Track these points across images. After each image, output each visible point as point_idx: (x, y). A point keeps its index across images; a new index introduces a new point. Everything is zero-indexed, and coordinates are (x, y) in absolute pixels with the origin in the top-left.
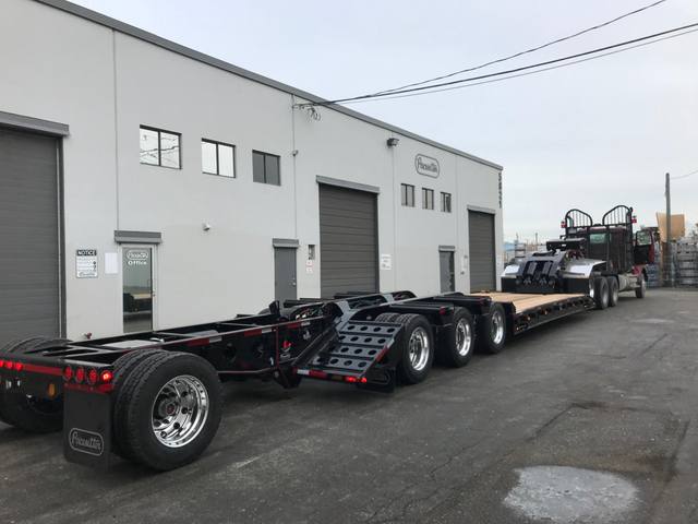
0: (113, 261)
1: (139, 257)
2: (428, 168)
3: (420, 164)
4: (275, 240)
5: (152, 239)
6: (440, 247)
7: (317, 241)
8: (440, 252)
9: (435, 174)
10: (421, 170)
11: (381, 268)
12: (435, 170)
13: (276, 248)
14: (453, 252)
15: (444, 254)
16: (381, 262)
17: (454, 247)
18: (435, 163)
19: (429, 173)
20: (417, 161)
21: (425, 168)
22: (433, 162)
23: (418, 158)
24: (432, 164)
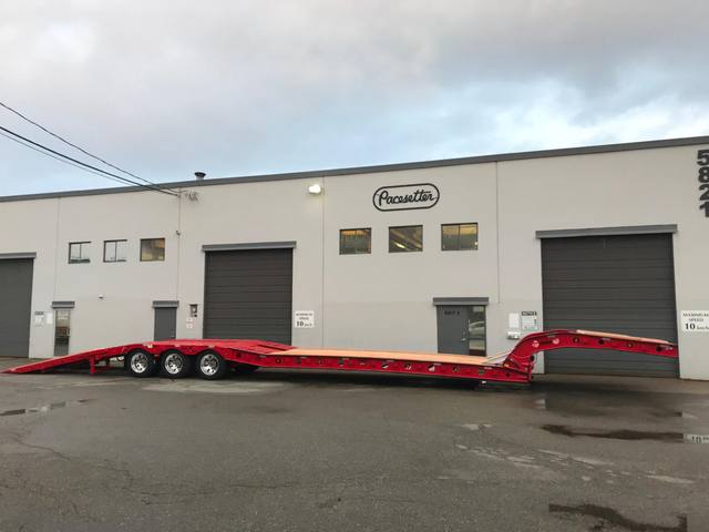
0: (50, 318)
1: (63, 316)
2: (408, 199)
3: (383, 197)
4: (154, 302)
5: (69, 305)
6: (435, 300)
7: (200, 300)
8: (437, 306)
9: (429, 203)
11: (295, 325)
12: (425, 197)
13: (156, 308)
14: (484, 306)
15: (451, 310)
16: (296, 319)
17: (487, 299)
18: (426, 188)
19: (409, 205)
20: (377, 198)
21: (397, 200)
22: (420, 189)
23: (379, 193)
24: (418, 192)
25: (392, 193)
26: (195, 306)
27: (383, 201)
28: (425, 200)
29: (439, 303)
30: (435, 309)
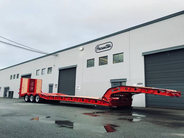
2: (104, 48)
3: (98, 48)
4: (49, 84)
6: (111, 80)
7: (57, 83)
8: (112, 82)
9: (110, 48)
10: (98, 51)
11: (76, 89)
12: (108, 46)
13: (49, 86)
14: (125, 82)
15: (115, 83)
16: (76, 88)
17: (126, 79)
18: (109, 44)
19: (104, 50)
20: (96, 49)
21: (101, 49)
22: (107, 44)
23: (97, 47)
24: (107, 45)
25: (100, 47)
26: (56, 85)
27: (98, 50)
28: (109, 47)
29: (112, 81)
30: (111, 84)
